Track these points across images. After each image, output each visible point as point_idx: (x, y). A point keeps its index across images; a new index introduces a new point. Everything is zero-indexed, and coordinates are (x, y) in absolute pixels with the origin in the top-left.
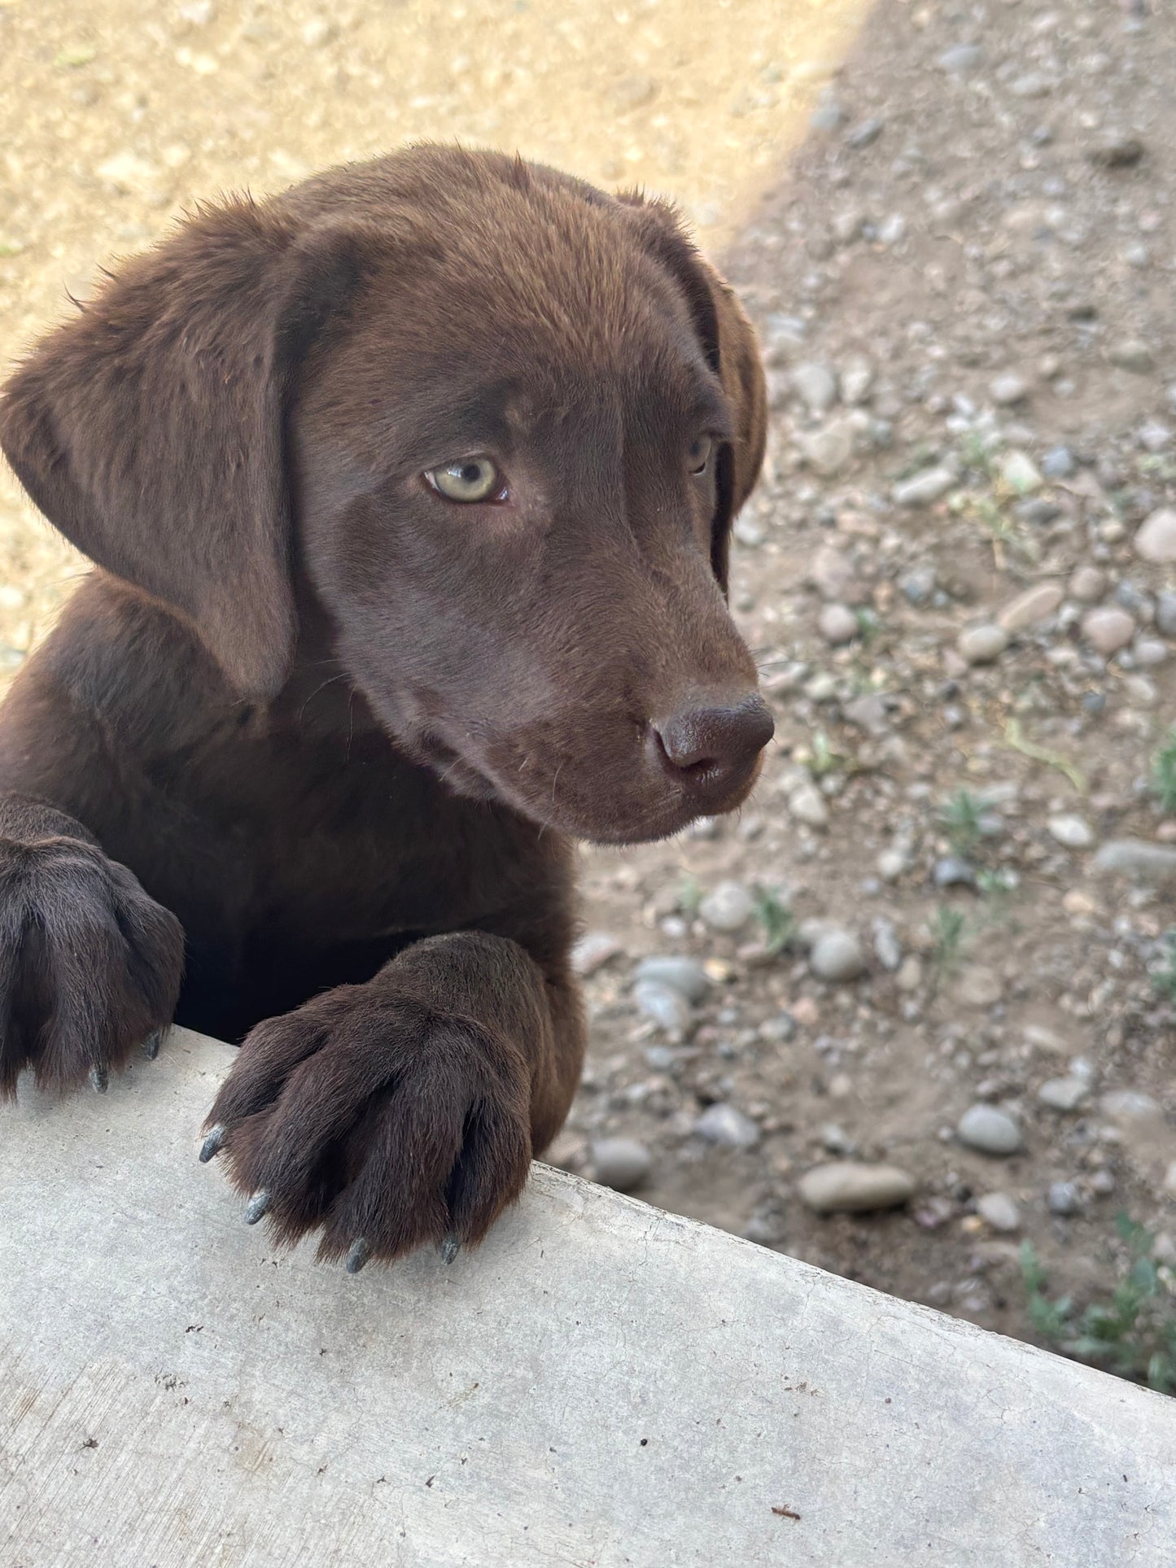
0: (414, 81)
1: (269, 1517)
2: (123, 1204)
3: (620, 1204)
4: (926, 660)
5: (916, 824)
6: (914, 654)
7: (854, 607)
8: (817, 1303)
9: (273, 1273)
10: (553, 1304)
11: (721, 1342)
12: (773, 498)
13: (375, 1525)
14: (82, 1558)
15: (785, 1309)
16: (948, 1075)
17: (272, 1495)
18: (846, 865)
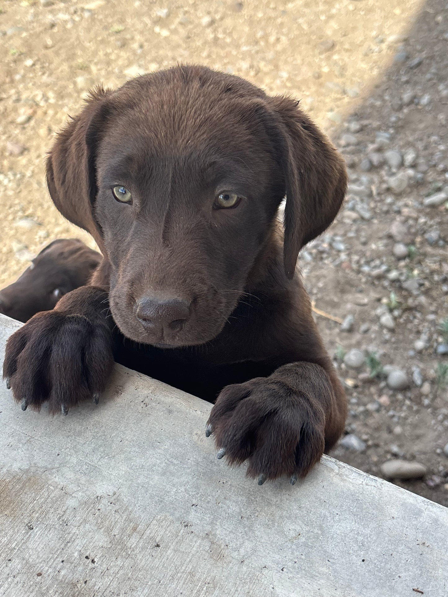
0: (243, 40)
1: (223, 578)
2: (168, 457)
3: (352, 470)
4: (435, 266)
5: (430, 330)
6: (430, 264)
7: (407, 245)
8: (429, 513)
9: (223, 487)
10: (328, 506)
11: (392, 525)
12: (376, 202)
13: (263, 584)
14: (155, 588)
15: (416, 514)
16: (440, 428)
17: (224, 570)
18: (402, 345)
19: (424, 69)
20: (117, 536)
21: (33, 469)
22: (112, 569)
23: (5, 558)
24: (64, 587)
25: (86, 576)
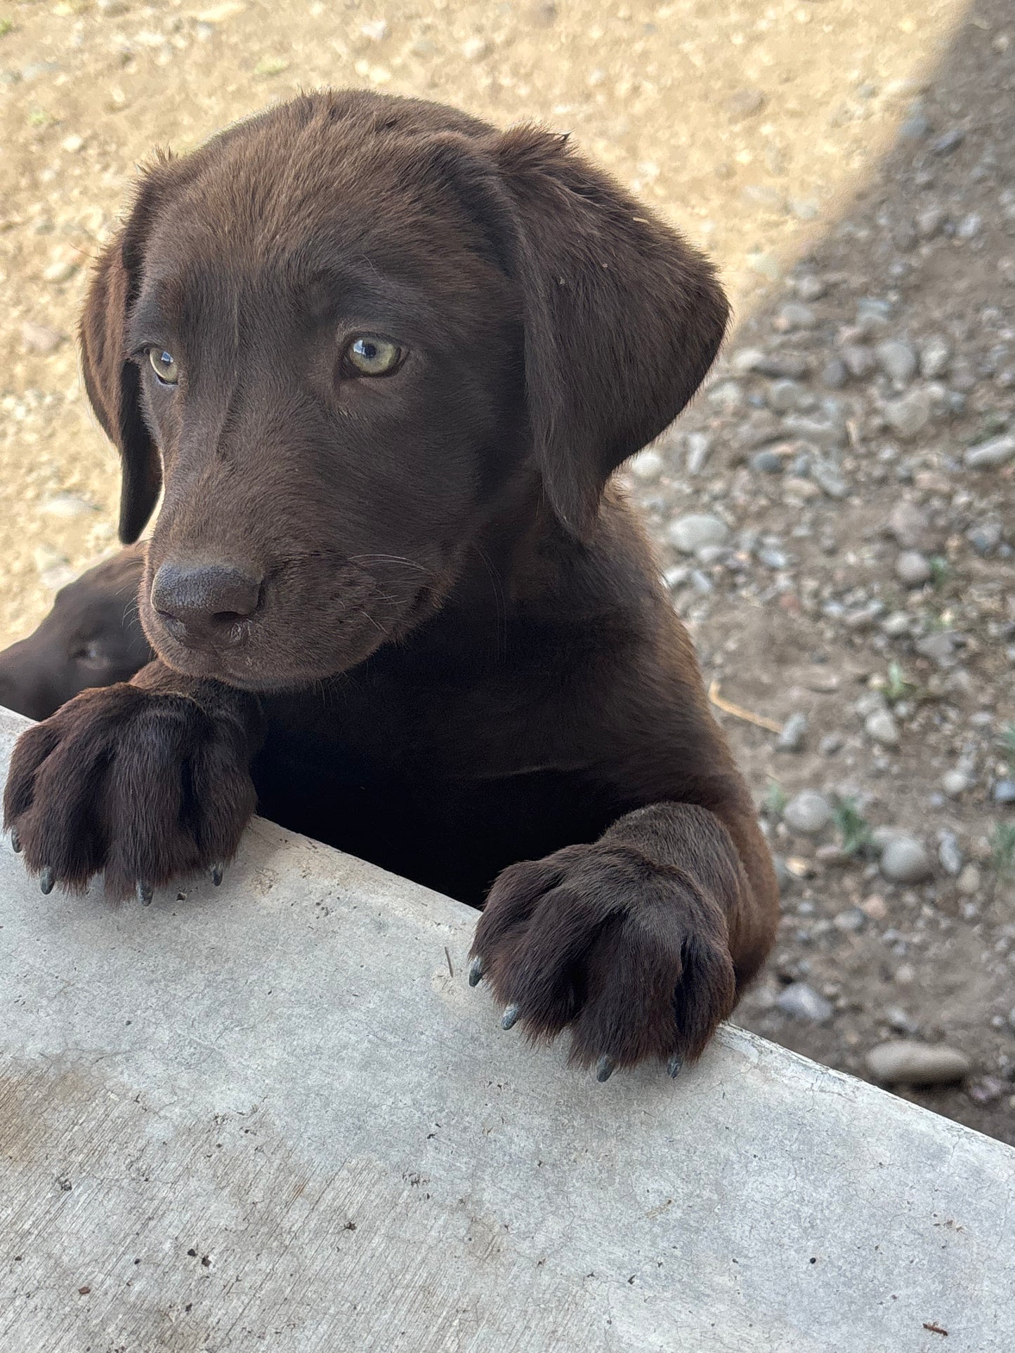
0: (556, 91)
1: (498, 1299)
2: (375, 1026)
3: (789, 1058)
4: (991, 604)
5: (979, 749)
6: (981, 599)
7: (927, 555)
8: (962, 1154)
9: (498, 1094)
10: (733, 1138)
11: (878, 1181)
13: (586, 1312)
14: (344, 1321)
15: (934, 1157)
16: (1001, 970)
17: (500, 1280)
18: (915, 781)
19: (967, 156)
20: (259, 1206)
21: (72, 1056)
22: (248, 1278)
23: (8, 1254)
24: (140, 1318)
25: (190, 1295)
